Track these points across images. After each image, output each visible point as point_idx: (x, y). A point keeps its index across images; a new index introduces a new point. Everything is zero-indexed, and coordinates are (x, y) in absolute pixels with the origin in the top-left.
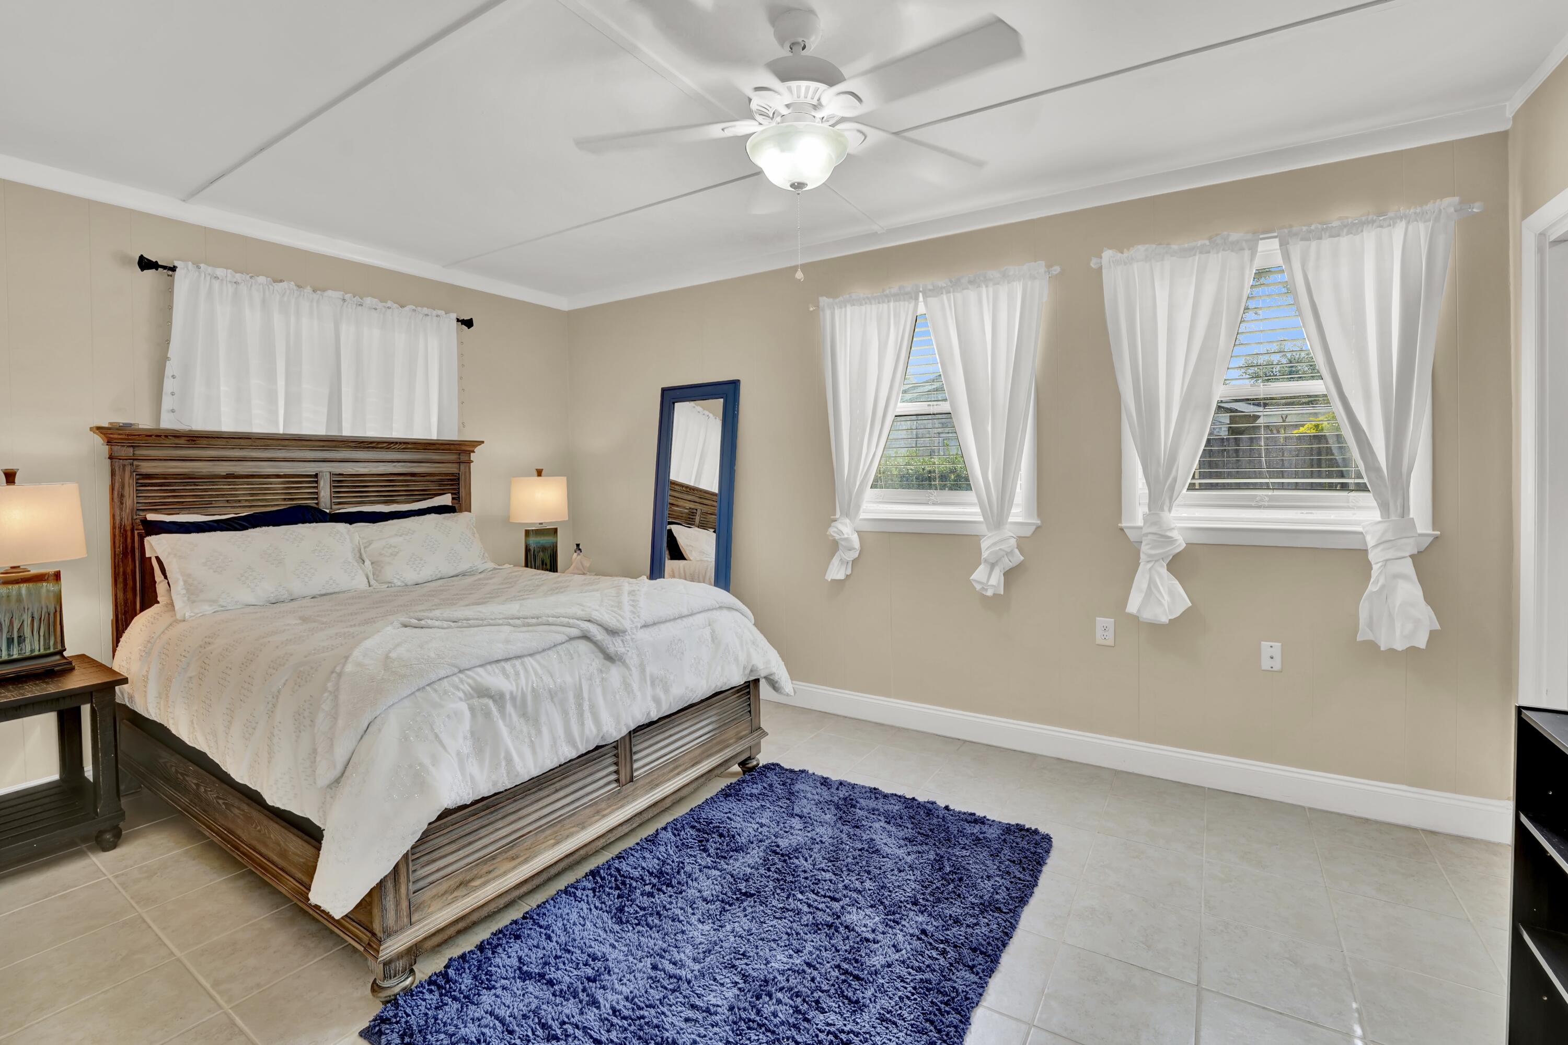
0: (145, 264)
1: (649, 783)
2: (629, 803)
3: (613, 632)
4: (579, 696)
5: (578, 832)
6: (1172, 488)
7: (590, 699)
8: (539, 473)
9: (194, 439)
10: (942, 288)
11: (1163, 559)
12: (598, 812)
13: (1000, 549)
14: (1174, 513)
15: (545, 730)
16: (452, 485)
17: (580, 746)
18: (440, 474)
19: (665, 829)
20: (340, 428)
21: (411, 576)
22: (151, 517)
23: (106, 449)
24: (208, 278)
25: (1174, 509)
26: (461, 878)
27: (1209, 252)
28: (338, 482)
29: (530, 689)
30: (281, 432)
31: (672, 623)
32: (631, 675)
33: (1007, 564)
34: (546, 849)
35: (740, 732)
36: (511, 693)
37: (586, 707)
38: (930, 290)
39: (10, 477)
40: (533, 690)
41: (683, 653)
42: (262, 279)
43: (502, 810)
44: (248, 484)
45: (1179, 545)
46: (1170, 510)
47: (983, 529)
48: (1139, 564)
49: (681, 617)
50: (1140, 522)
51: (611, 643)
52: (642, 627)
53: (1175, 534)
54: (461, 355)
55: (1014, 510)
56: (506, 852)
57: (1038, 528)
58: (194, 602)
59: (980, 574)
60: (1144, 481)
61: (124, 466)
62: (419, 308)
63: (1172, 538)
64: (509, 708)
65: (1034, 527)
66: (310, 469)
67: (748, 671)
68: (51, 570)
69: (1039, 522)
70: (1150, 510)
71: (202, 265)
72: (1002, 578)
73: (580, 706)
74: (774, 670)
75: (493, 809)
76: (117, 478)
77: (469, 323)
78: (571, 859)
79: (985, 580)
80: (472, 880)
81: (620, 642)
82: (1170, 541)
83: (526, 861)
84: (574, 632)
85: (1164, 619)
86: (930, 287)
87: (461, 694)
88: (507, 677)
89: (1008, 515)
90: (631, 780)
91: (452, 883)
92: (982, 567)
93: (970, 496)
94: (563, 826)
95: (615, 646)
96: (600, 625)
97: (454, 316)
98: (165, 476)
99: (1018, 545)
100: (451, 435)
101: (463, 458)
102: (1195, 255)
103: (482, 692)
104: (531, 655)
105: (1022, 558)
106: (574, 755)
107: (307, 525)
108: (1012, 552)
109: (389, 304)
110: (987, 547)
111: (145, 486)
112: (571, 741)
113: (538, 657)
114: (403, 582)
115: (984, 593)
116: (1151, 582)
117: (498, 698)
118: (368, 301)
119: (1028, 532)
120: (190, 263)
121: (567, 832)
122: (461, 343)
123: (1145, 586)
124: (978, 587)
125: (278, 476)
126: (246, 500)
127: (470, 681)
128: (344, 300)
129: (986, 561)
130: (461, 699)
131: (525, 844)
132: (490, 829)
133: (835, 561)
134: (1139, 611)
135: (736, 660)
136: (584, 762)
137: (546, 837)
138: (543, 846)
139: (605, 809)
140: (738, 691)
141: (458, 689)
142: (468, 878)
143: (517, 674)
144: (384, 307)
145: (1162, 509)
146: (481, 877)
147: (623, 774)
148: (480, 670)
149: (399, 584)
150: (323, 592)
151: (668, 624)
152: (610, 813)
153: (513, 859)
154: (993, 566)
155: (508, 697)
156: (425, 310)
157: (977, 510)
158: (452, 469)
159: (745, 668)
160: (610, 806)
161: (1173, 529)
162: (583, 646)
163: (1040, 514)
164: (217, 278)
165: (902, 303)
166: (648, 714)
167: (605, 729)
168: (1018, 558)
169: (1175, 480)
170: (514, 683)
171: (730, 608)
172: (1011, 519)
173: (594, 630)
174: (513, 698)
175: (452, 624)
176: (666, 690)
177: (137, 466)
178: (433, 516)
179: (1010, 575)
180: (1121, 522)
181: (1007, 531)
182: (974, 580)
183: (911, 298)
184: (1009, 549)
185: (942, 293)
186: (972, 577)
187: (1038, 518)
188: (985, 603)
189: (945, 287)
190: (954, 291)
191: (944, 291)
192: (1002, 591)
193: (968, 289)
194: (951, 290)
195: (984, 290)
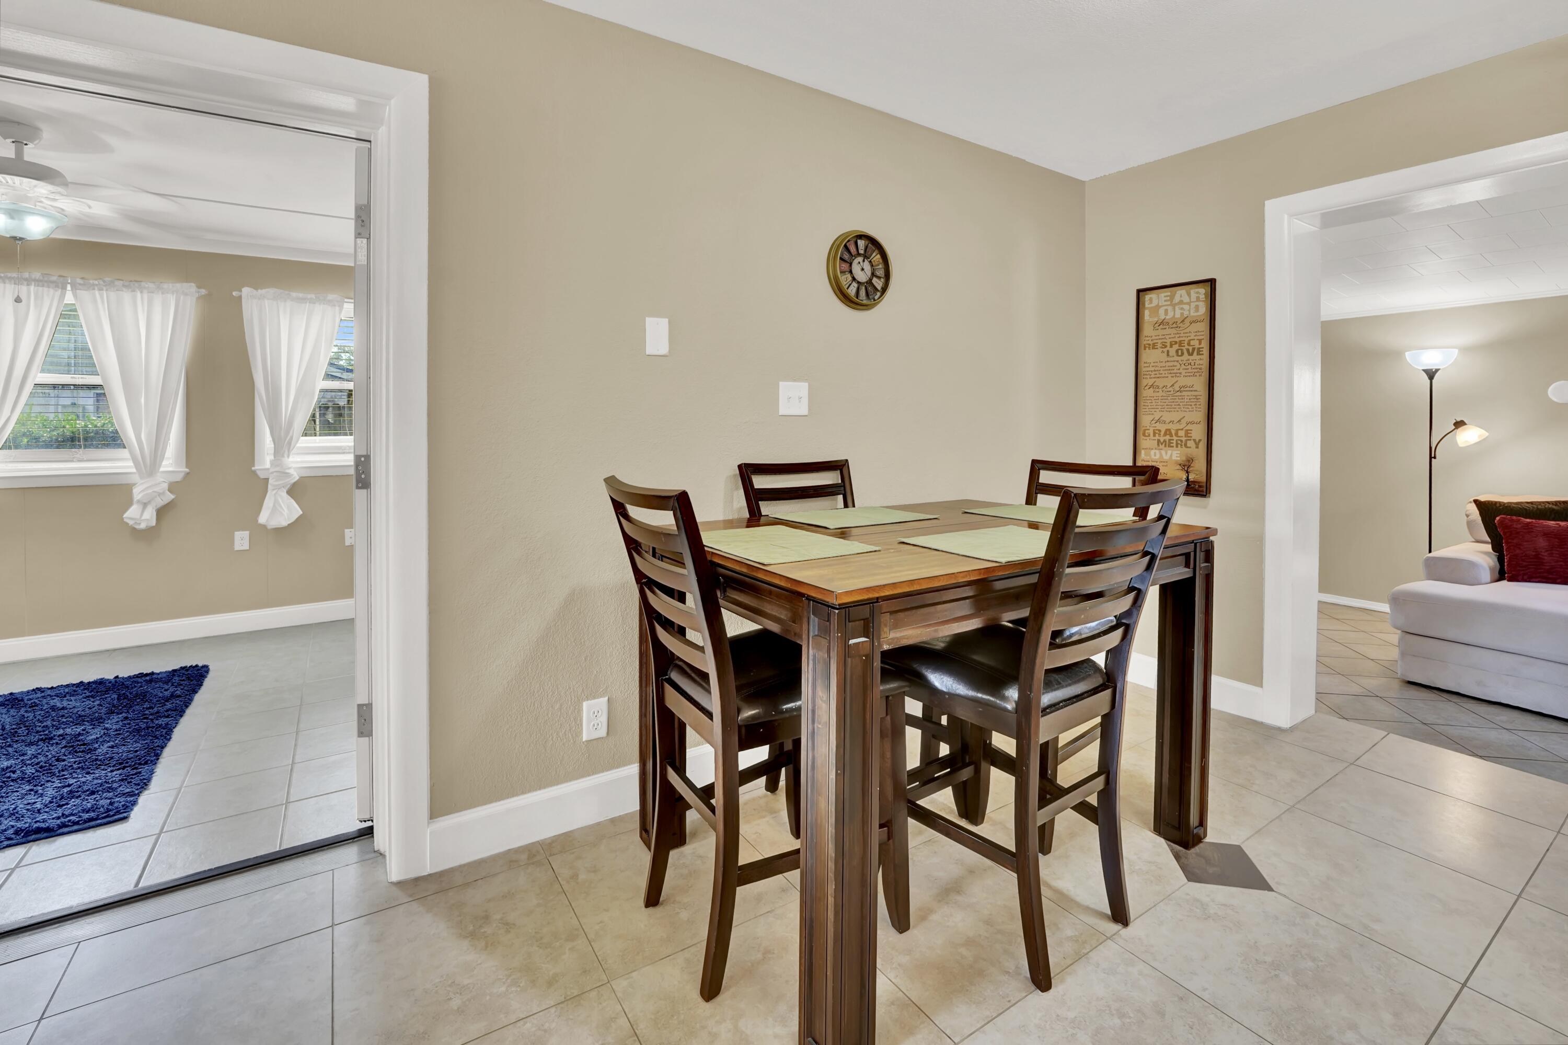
6: (290, 443)
11: (283, 487)
13: (153, 491)
14: (291, 459)
25: (291, 456)
27: (315, 303)
33: (160, 502)
38: (79, 285)
45: (295, 478)
46: (288, 457)
47: (136, 478)
48: (266, 492)
50: (268, 465)
53: (292, 471)
55: (164, 463)
57: (187, 475)
59: (132, 513)
60: (271, 439)
63: (289, 473)
65: (183, 474)
69: (187, 470)
70: (274, 457)
72: (155, 514)
79: (138, 517)
82: (288, 475)
85: (284, 523)
86: (81, 281)
89: (160, 466)
92: (134, 507)
93: (123, 452)
99: (169, 488)
102: (306, 303)
105: (173, 497)
108: (163, 493)
110: (138, 493)
115: (137, 527)
116: (276, 501)
119: (179, 478)
123: (271, 505)
124: (131, 523)
129: (138, 501)
134: (267, 521)
145: (283, 456)
154: (145, 505)
157: (131, 464)
161: (290, 468)
163: (189, 464)
168: (170, 497)
169: (292, 438)
172: (162, 469)
179: (161, 512)
180: (254, 466)
181: (159, 478)
182: (126, 518)
183: (57, 286)
184: (161, 492)
185: (94, 289)
186: (124, 516)
187: (187, 467)
188: (137, 534)
189: (97, 285)
190: (107, 290)
191: (96, 288)
192: (154, 523)
193: (122, 291)
194: (104, 288)
195: (139, 294)
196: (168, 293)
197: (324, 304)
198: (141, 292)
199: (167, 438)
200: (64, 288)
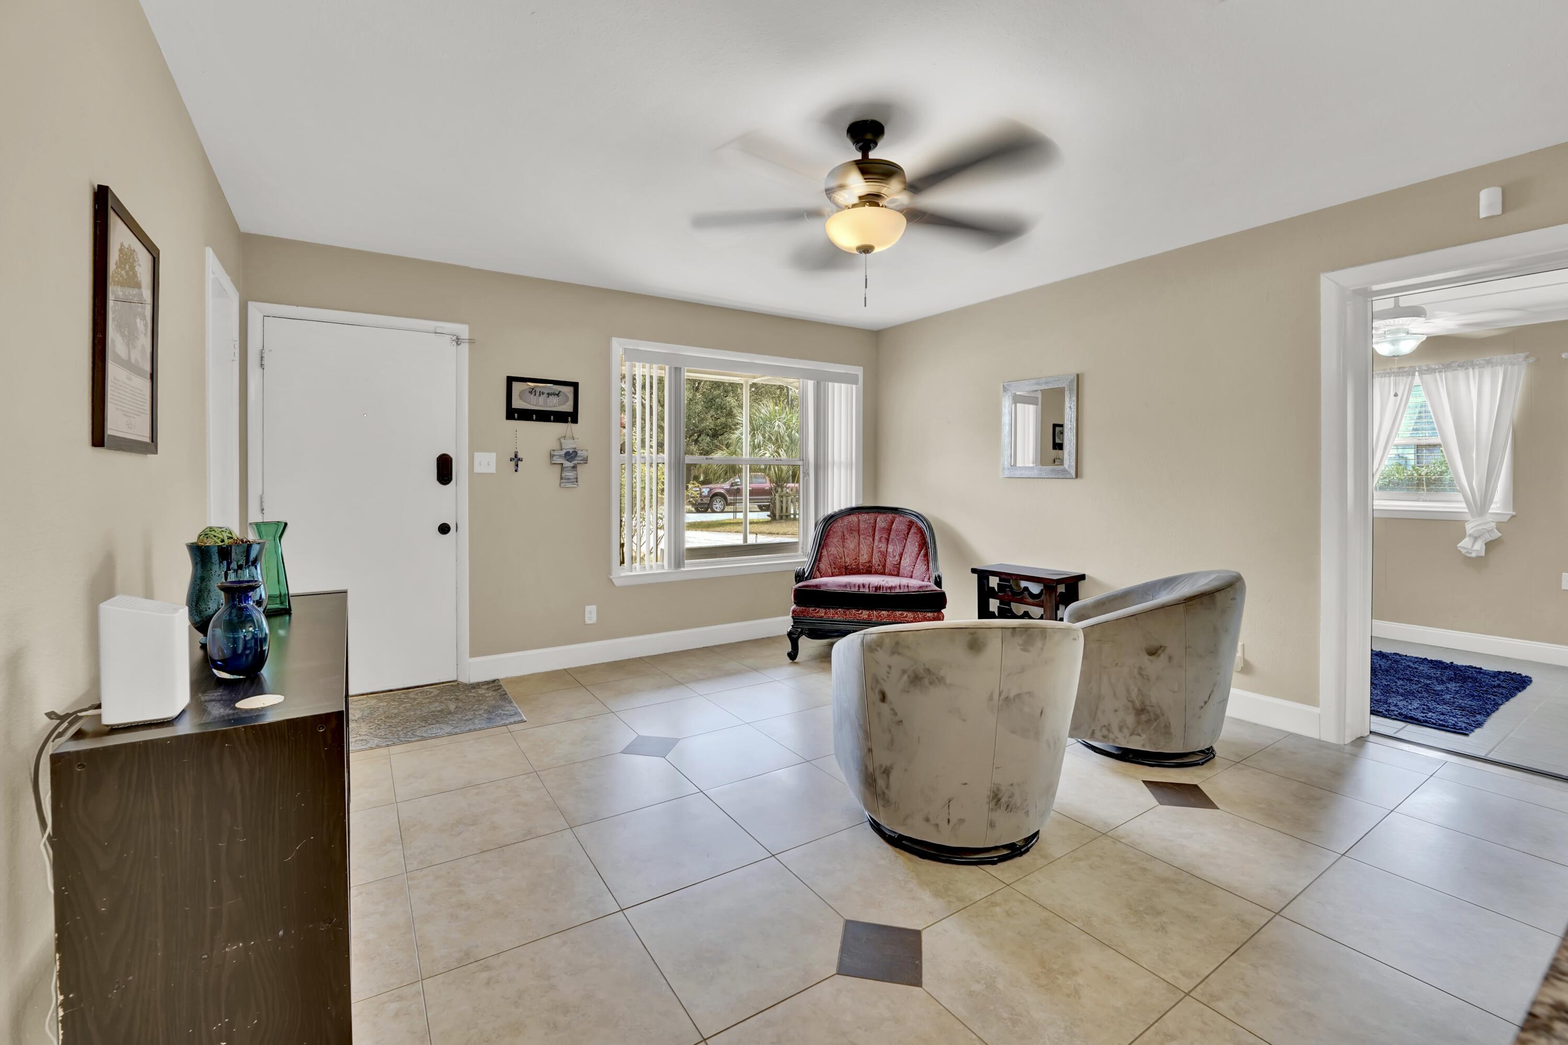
10: (1435, 369)
13: (1483, 528)
33: (1489, 538)
38: (1425, 370)
47: (1468, 517)
55: (1493, 506)
57: (1513, 516)
59: (1465, 544)
65: (1510, 516)
69: (1514, 513)
72: (1484, 546)
79: (1470, 547)
86: (1424, 368)
89: (1489, 508)
92: (1467, 539)
93: (1457, 496)
99: (1496, 526)
105: (1500, 535)
108: (1492, 530)
110: (1470, 528)
115: (1469, 555)
119: (1506, 519)
124: (1463, 551)
129: (1470, 535)
154: (1476, 539)
157: (1464, 505)
163: (1514, 508)
165: (1401, 378)
168: (1497, 534)
172: (1490, 511)
179: (1489, 545)
181: (1488, 518)
182: (1460, 547)
183: (1409, 375)
184: (1490, 529)
185: (1435, 372)
186: (1459, 545)
187: (1514, 511)
188: (1469, 561)
189: (1437, 369)
190: (1445, 371)
191: (1437, 371)
192: (1483, 554)
193: (1458, 370)
194: (1443, 370)
195: (1471, 371)
196: (1496, 366)
198: (1473, 369)
199: (1495, 487)
200: (1413, 375)
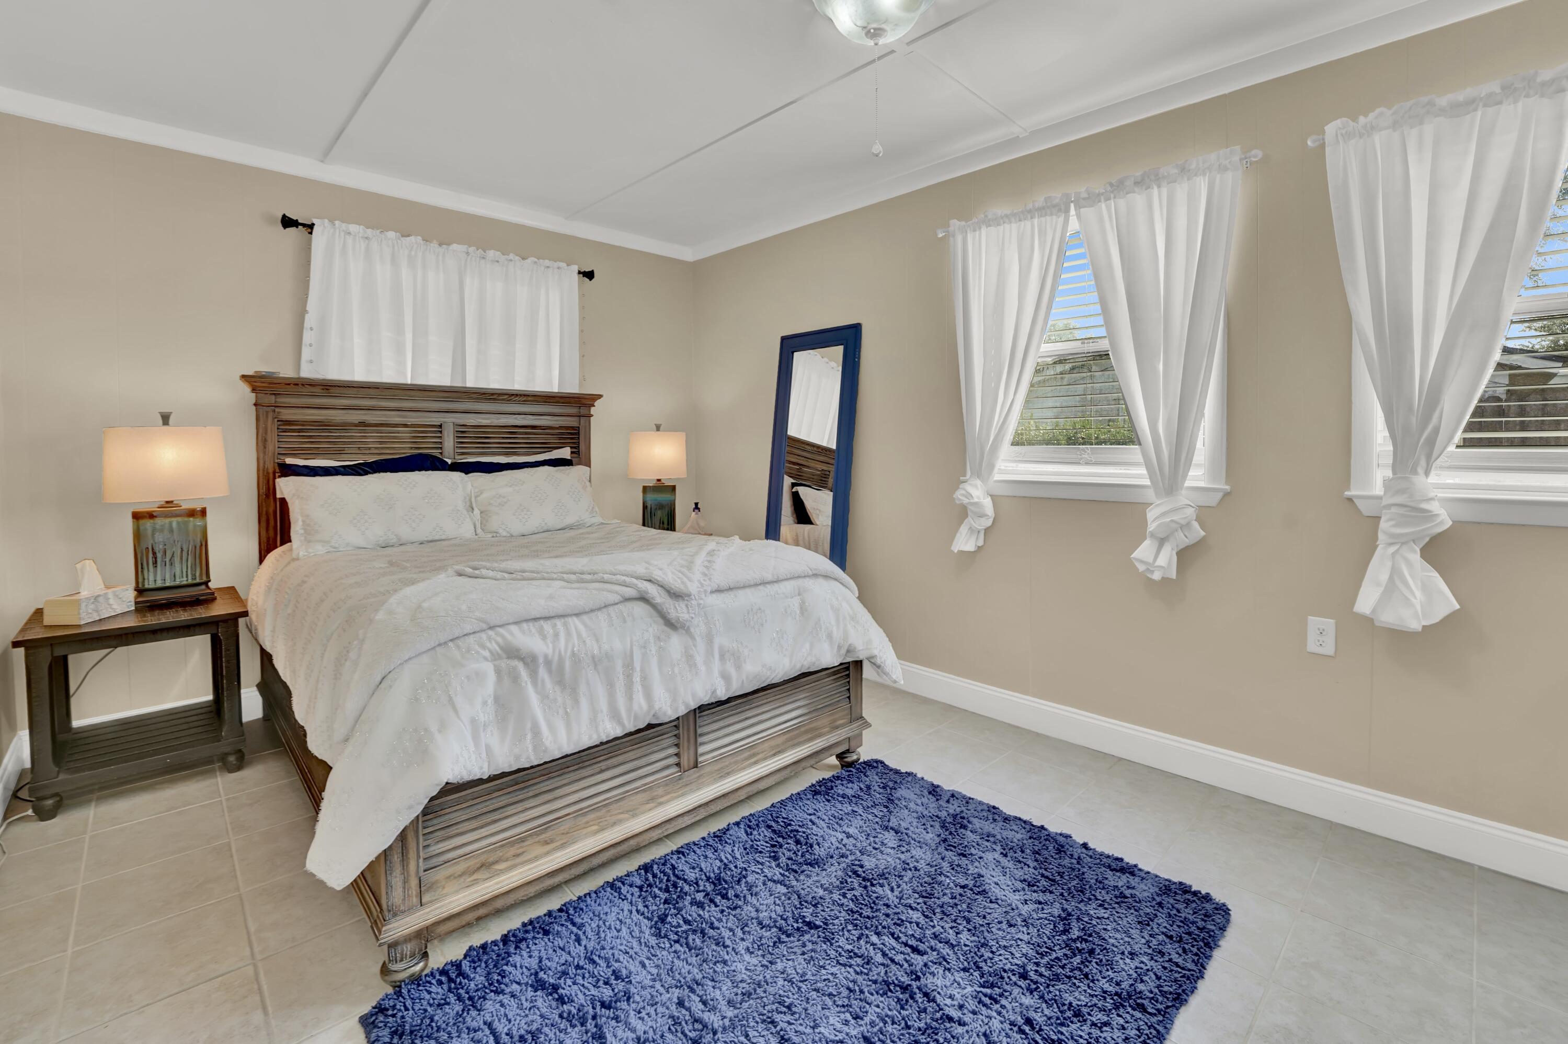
0: (287, 222)
1: (718, 770)
2: (692, 791)
3: (675, 595)
4: (629, 666)
5: (628, 819)
6: (1431, 442)
7: (642, 670)
8: (658, 428)
9: (328, 387)
10: (1097, 196)
11: (1414, 541)
12: (653, 799)
13: (1172, 521)
14: (1433, 479)
15: (584, 702)
16: (572, 439)
17: (626, 722)
18: (561, 427)
19: (737, 824)
20: (464, 381)
21: (517, 527)
22: (289, 461)
23: (252, 397)
24: (342, 234)
25: (1433, 473)
26: (483, 858)
27: (1500, 103)
28: (462, 432)
29: (569, 653)
30: (409, 382)
31: (752, 589)
32: (695, 646)
33: (1183, 540)
34: (587, 836)
35: (835, 721)
36: (546, 656)
37: (637, 678)
38: (1083, 199)
39: (166, 419)
40: (573, 654)
41: (762, 625)
42: (391, 234)
43: (535, 787)
44: (378, 433)
45: (1442, 523)
46: (1427, 473)
47: (1150, 495)
48: (1376, 547)
49: (764, 583)
50: (1378, 490)
51: (672, 607)
52: (712, 592)
53: (1435, 507)
54: (582, 308)
55: (1192, 473)
56: (538, 835)
57: (1227, 494)
58: (309, 542)
59: (1144, 551)
60: (1388, 434)
61: (267, 412)
62: (541, 261)
63: (1430, 511)
64: (542, 672)
65: (1220, 495)
66: (435, 419)
67: (843, 651)
68: (198, 507)
69: (1228, 488)
70: (1394, 473)
71: (337, 223)
72: (1175, 558)
73: (629, 677)
74: (876, 652)
75: (522, 785)
76: (261, 423)
77: (590, 275)
78: (619, 849)
79: (1151, 560)
80: (496, 862)
81: (684, 607)
82: (1428, 516)
83: (563, 846)
84: (630, 592)
85: (1415, 625)
86: (1085, 195)
87: (486, 653)
88: (544, 638)
89: (1185, 479)
90: (696, 766)
91: (473, 863)
92: (1147, 543)
93: (1133, 452)
94: (609, 811)
95: (677, 610)
96: (662, 586)
97: (575, 268)
98: (304, 423)
99: (1197, 516)
100: (573, 388)
101: (583, 411)
102: (1476, 110)
103: (512, 653)
104: (577, 615)
105: (1203, 533)
106: (619, 732)
107: (424, 472)
108: (1188, 525)
109: (511, 256)
110: (1153, 518)
111: (285, 432)
112: (615, 715)
113: (585, 617)
114: (508, 532)
115: (1149, 576)
116: (1395, 572)
117: (530, 660)
118: (491, 254)
119: (1213, 500)
120: (326, 221)
121: (614, 819)
122: (582, 296)
123: (1384, 577)
124: (1141, 568)
125: (405, 426)
126: (376, 448)
127: (499, 639)
128: (468, 253)
129: (1152, 535)
130: (486, 659)
131: (562, 828)
132: (520, 807)
133: (964, 529)
134: (1374, 611)
135: (830, 636)
136: (637, 741)
137: (587, 822)
138: (585, 831)
139: (662, 796)
140: (835, 673)
141: (483, 647)
142: (491, 860)
143: (556, 635)
144: (507, 259)
145: (1414, 471)
146: (507, 860)
147: (686, 758)
148: (514, 628)
149: (504, 534)
150: (430, 538)
151: (748, 591)
152: (668, 801)
153: (546, 843)
154: (1162, 542)
155: (541, 660)
156: (547, 262)
157: (1143, 471)
158: (572, 422)
159: (839, 647)
160: (669, 793)
161: (1432, 499)
162: (639, 609)
163: (1228, 479)
164: (349, 233)
165: (1049, 220)
166: (714, 692)
167: (657, 706)
168: (1198, 532)
169: (1436, 430)
170: (551, 645)
171: (826, 577)
172: (1188, 483)
173: (653, 591)
174: (548, 663)
175: (506, 575)
176: (738, 667)
177: (279, 413)
178: (547, 468)
179: (1185, 556)
180: (1348, 489)
181: (1183, 498)
182: (1134, 558)
183: (1060, 210)
184: (1183, 522)
185: (1100, 201)
186: (1132, 556)
187: (1227, 483)
188: (1149, 590)
189: (1102, 194)
190: (1115, 197)
191: (1102, 198)
192: (1173, 575)
193: (1134, 192)
194: (1112, 196)
195: (1155, 191)
196: (1196, 175)
197: (1527, 96)
198: (1159, 187)
200: (1067, 211)
